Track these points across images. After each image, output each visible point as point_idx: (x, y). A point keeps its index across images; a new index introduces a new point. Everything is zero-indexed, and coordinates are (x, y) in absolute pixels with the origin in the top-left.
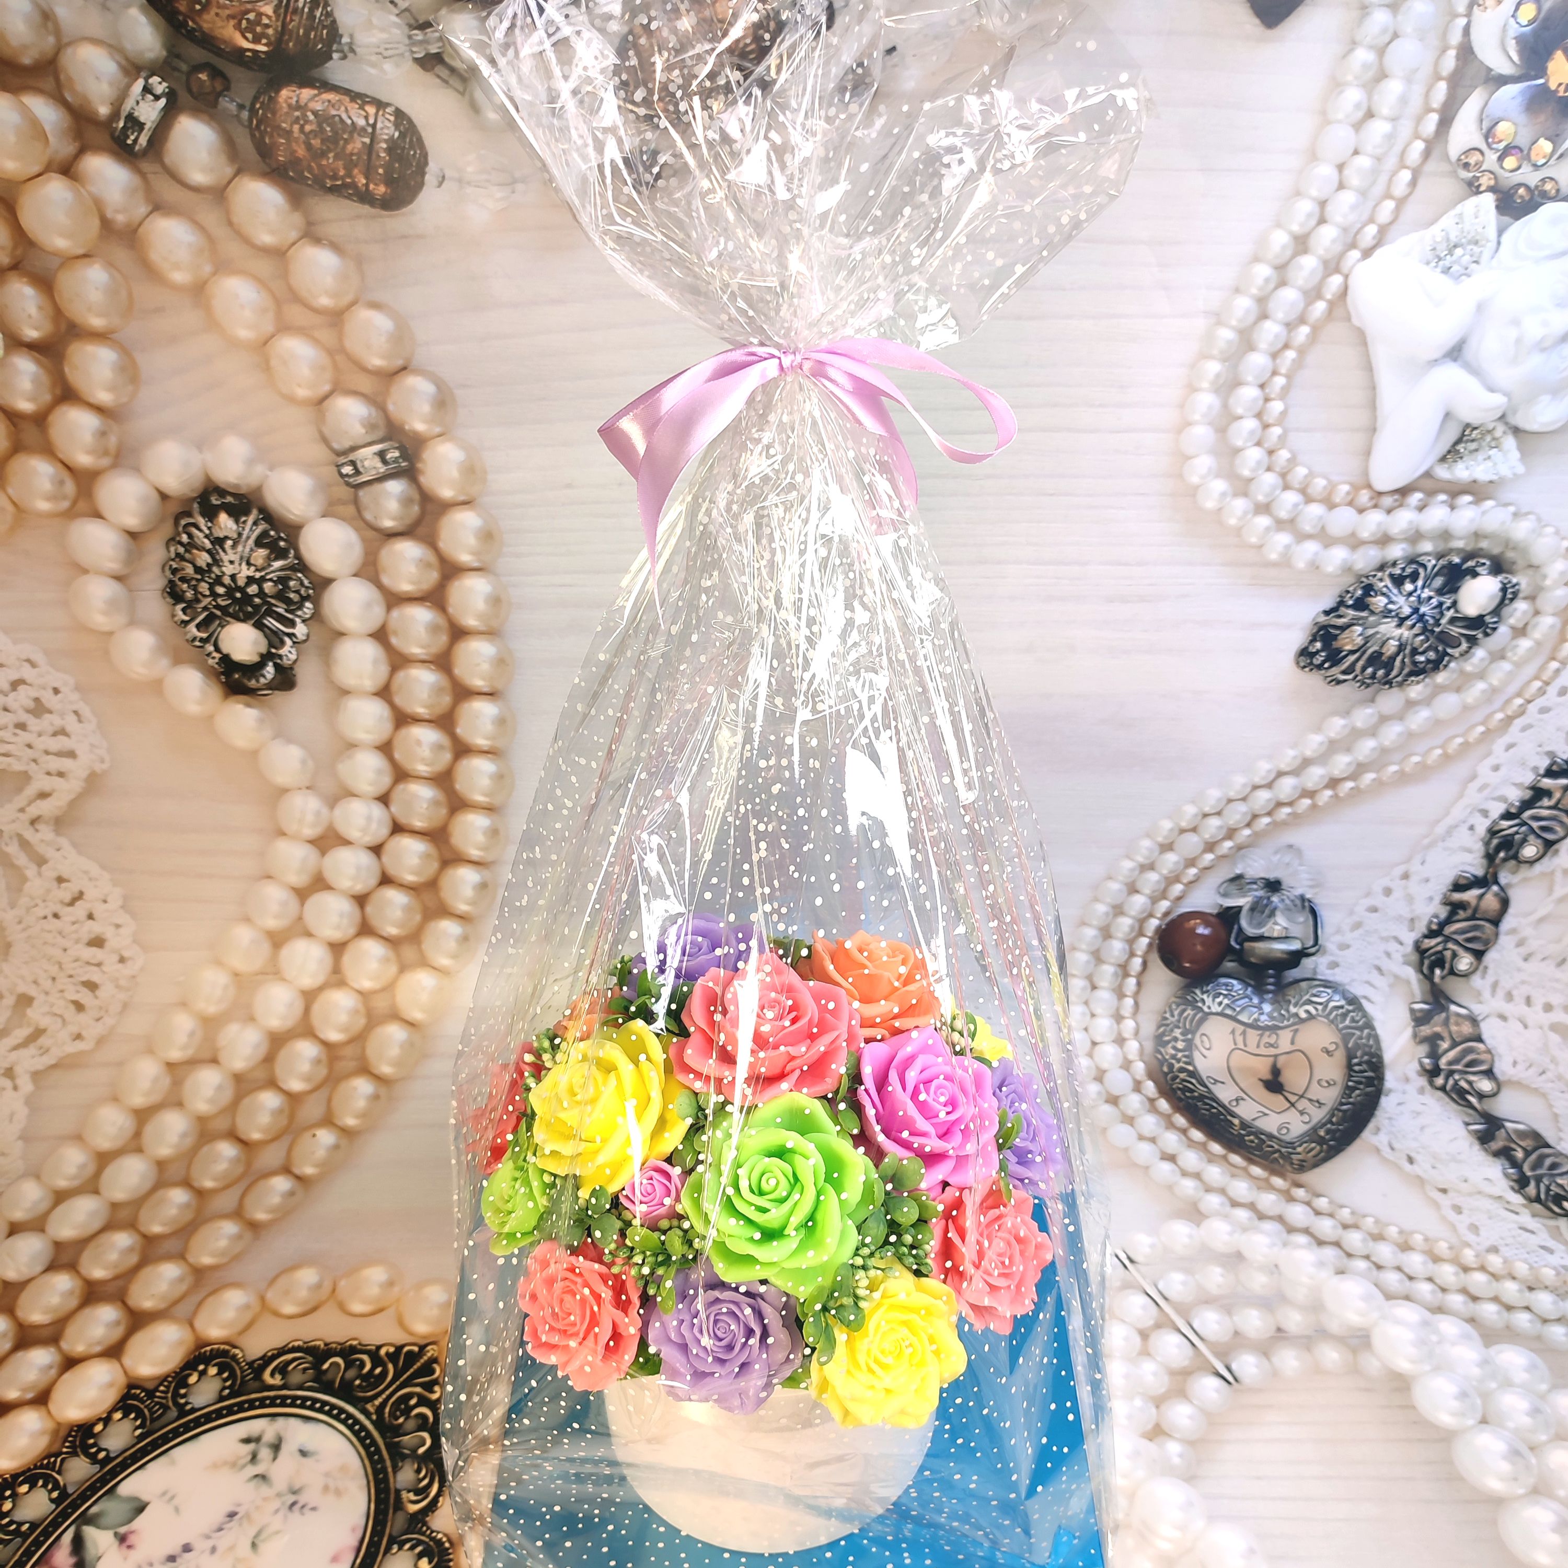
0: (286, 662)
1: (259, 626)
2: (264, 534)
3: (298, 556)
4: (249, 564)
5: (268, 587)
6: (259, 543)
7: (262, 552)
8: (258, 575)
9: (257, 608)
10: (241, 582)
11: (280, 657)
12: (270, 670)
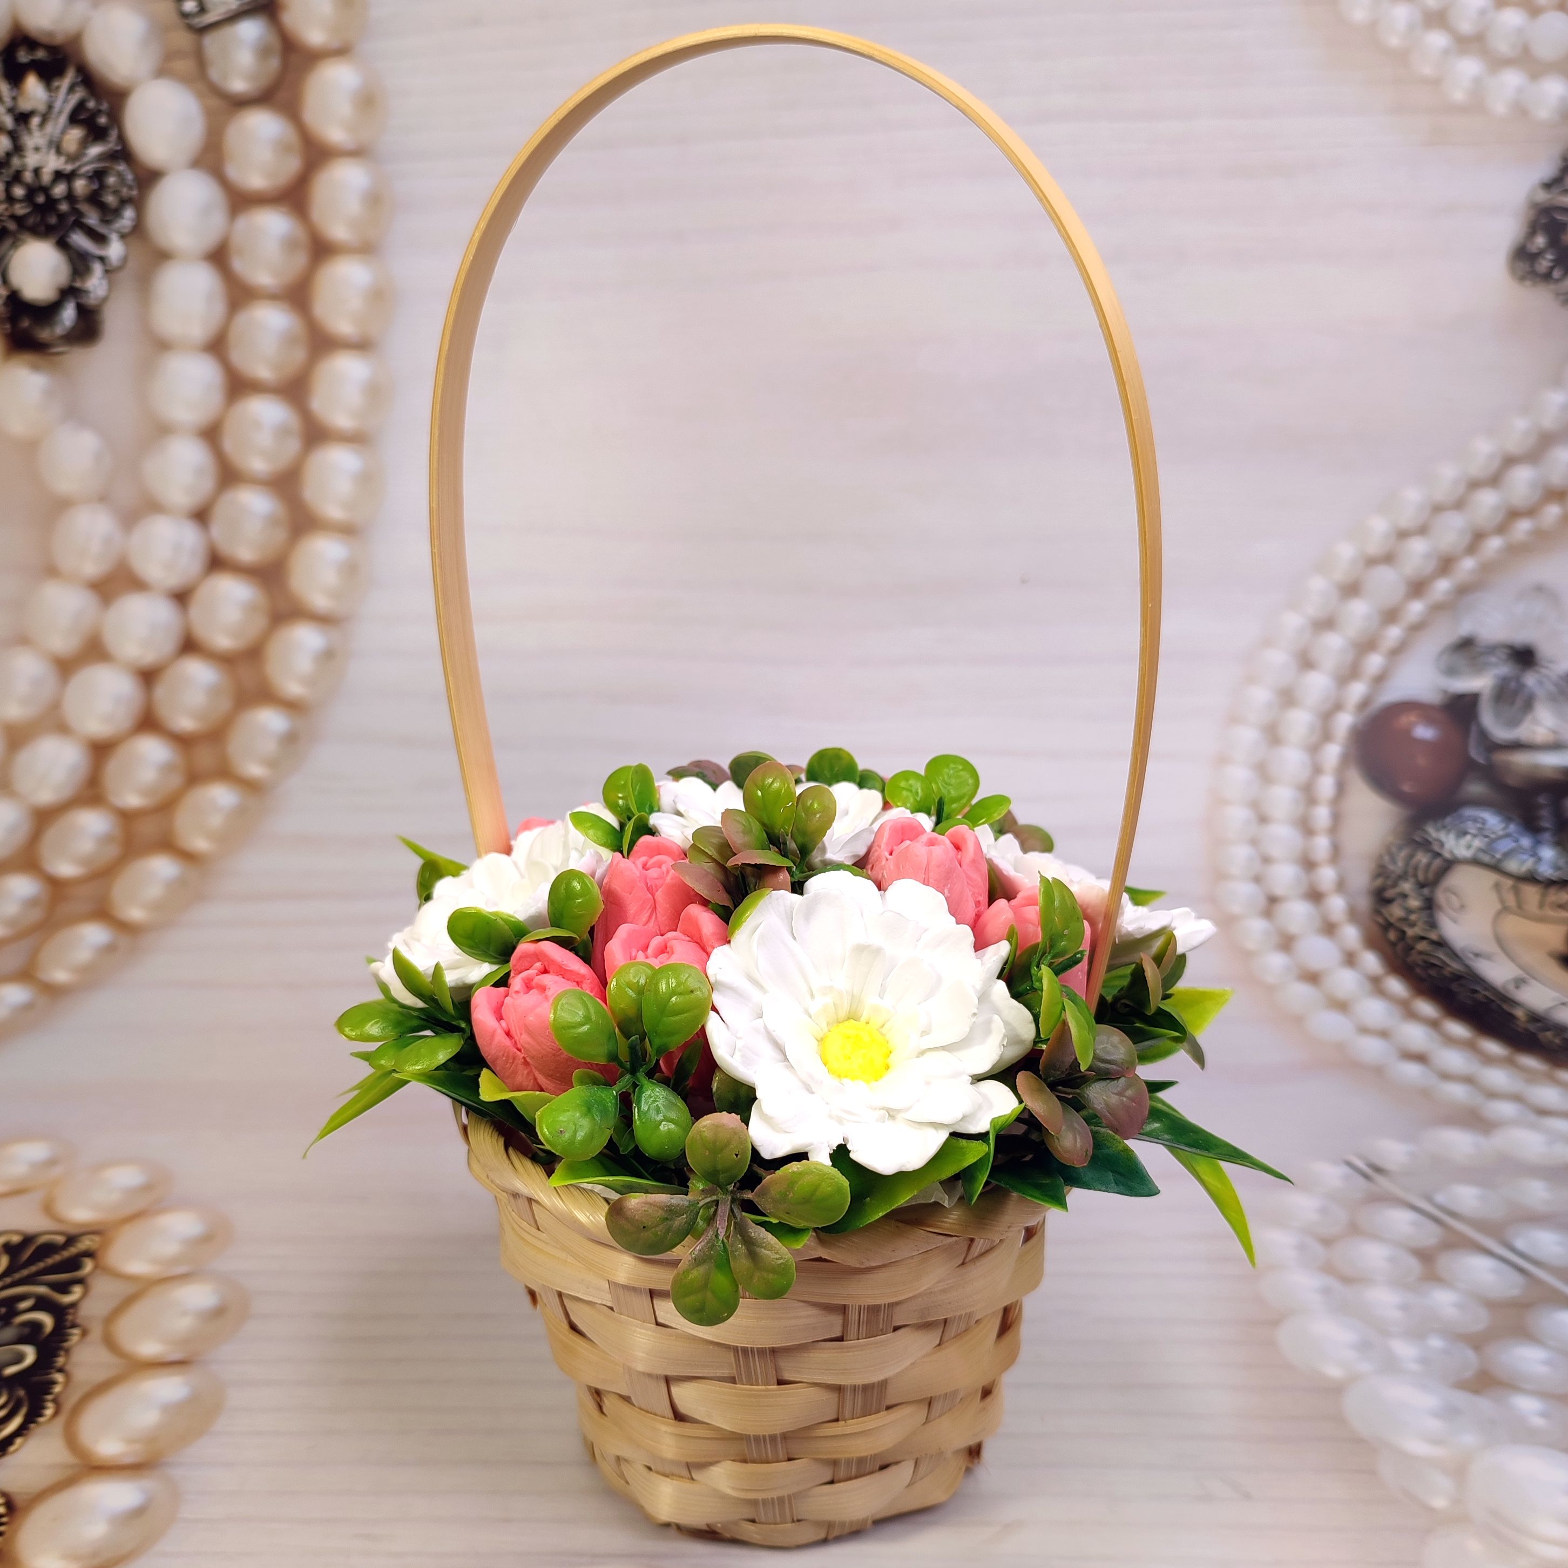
0: (91, 300)
1: (63, 245)
2: (80, 106)
3: (122, 139)
4: (59, 151)
5: (80, 185)
6: (74, 119)
7: (76, 134)
8: (69, 168)
9: (62, 217)
10: (46, 177)
11: (86, 292)
12: (69, 314)
